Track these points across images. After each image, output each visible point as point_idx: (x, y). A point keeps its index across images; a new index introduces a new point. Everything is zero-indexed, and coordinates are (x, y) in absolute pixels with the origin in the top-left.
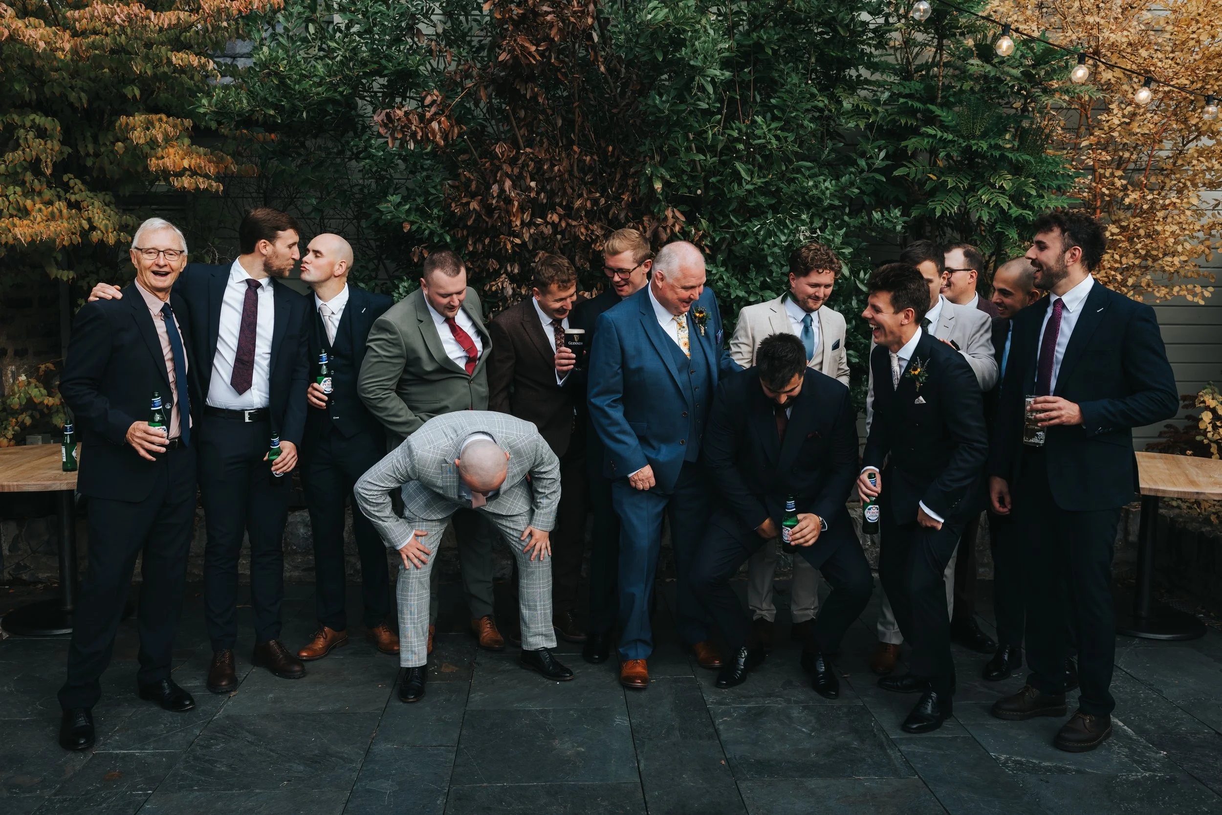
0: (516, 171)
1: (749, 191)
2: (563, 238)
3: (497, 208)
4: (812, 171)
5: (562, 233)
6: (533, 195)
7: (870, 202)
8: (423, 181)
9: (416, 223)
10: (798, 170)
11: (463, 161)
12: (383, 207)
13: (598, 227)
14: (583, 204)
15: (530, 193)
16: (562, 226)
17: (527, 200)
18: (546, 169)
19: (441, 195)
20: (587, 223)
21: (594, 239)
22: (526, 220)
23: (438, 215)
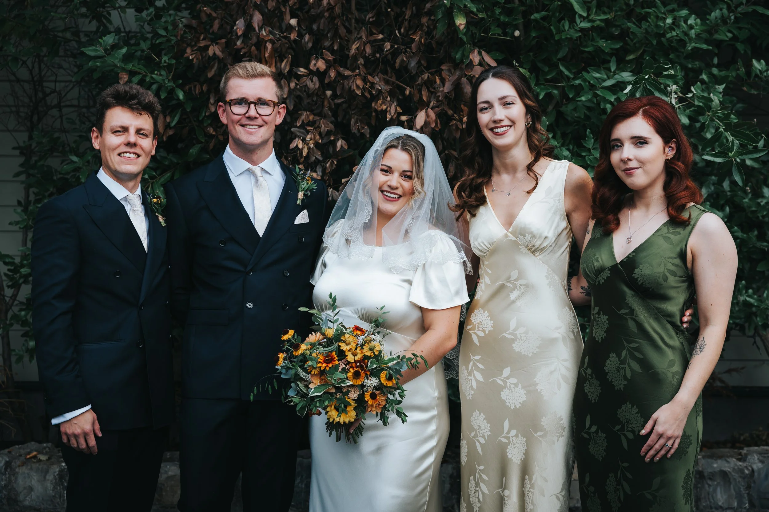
0: (272, 4)
1: (586, 32)
2: (334, 96)
4: (669, 7)
5: (332, 88)
6: (293, 36)
7: (745, 51)
8: (151, 20)
9: (139, 73)
12: (90, 51)
13: (380, 79)
14: (361, 48)
15: (290, 34)
16: (330, 77)
17: (286, 43)
18: (312, 4)
19: (172, 38)
20: (365, 74)
21: (375, 95)
22: (285, 70)
23: (168, 63)
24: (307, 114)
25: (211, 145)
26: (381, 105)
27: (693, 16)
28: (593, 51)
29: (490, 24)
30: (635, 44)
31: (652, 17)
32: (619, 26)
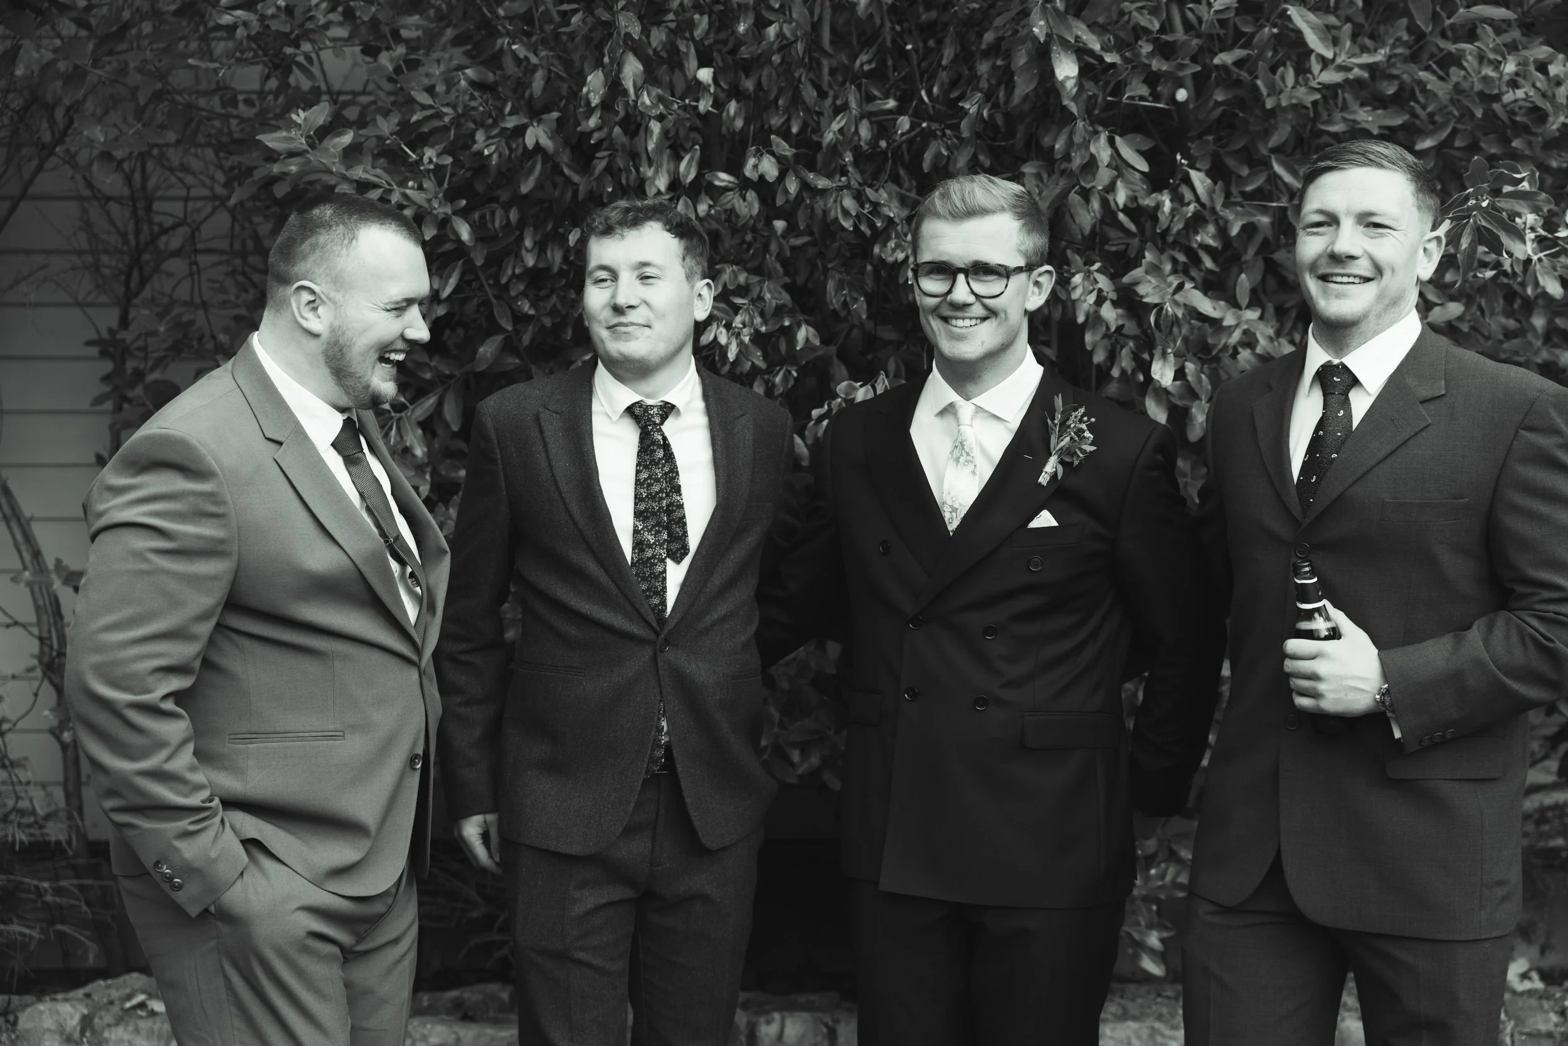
0: (658, 37)
1: (1330, 91)
2: (791, 230)
3: (607, 143)
4: (1507, 38)
5: (787, 214)
6: (705, 105)
8: (398, 70)
9: (375, 186)
10: (1470, 33)
11: (510, 18)
12: (273, 140)
13: (890, 194)
14: (849, 130)
15: (697, 101)
16: (786, 192)
17: (688, 119)
18: (744, 35)
19: (445, 110)
20: (860, 184)
21: (880, 229)
22: (686, 176)
23: (437, 165)
24: (733, 271)
25: (526, 339)
26: (894, 250)
27: (1561, 56)
28: (1344, 133)
29: (1128, 75)
30: (1431, 115)
31: (1469, 58)
32: (1396, 77)
